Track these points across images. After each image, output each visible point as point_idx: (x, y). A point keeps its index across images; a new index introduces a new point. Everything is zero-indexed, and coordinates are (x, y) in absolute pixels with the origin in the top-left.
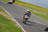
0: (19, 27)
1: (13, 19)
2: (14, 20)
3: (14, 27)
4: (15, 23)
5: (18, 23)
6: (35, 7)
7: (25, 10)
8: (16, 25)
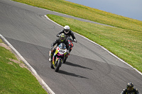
0: (22, 66)
1: (6, 44)
2: (8, 45)
3: (8, 66)
4: (12, 56)
5: (19, 55)
6: (69, 9)
7: (40, 16)
8: (15, 61)
